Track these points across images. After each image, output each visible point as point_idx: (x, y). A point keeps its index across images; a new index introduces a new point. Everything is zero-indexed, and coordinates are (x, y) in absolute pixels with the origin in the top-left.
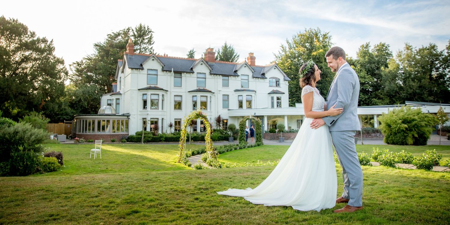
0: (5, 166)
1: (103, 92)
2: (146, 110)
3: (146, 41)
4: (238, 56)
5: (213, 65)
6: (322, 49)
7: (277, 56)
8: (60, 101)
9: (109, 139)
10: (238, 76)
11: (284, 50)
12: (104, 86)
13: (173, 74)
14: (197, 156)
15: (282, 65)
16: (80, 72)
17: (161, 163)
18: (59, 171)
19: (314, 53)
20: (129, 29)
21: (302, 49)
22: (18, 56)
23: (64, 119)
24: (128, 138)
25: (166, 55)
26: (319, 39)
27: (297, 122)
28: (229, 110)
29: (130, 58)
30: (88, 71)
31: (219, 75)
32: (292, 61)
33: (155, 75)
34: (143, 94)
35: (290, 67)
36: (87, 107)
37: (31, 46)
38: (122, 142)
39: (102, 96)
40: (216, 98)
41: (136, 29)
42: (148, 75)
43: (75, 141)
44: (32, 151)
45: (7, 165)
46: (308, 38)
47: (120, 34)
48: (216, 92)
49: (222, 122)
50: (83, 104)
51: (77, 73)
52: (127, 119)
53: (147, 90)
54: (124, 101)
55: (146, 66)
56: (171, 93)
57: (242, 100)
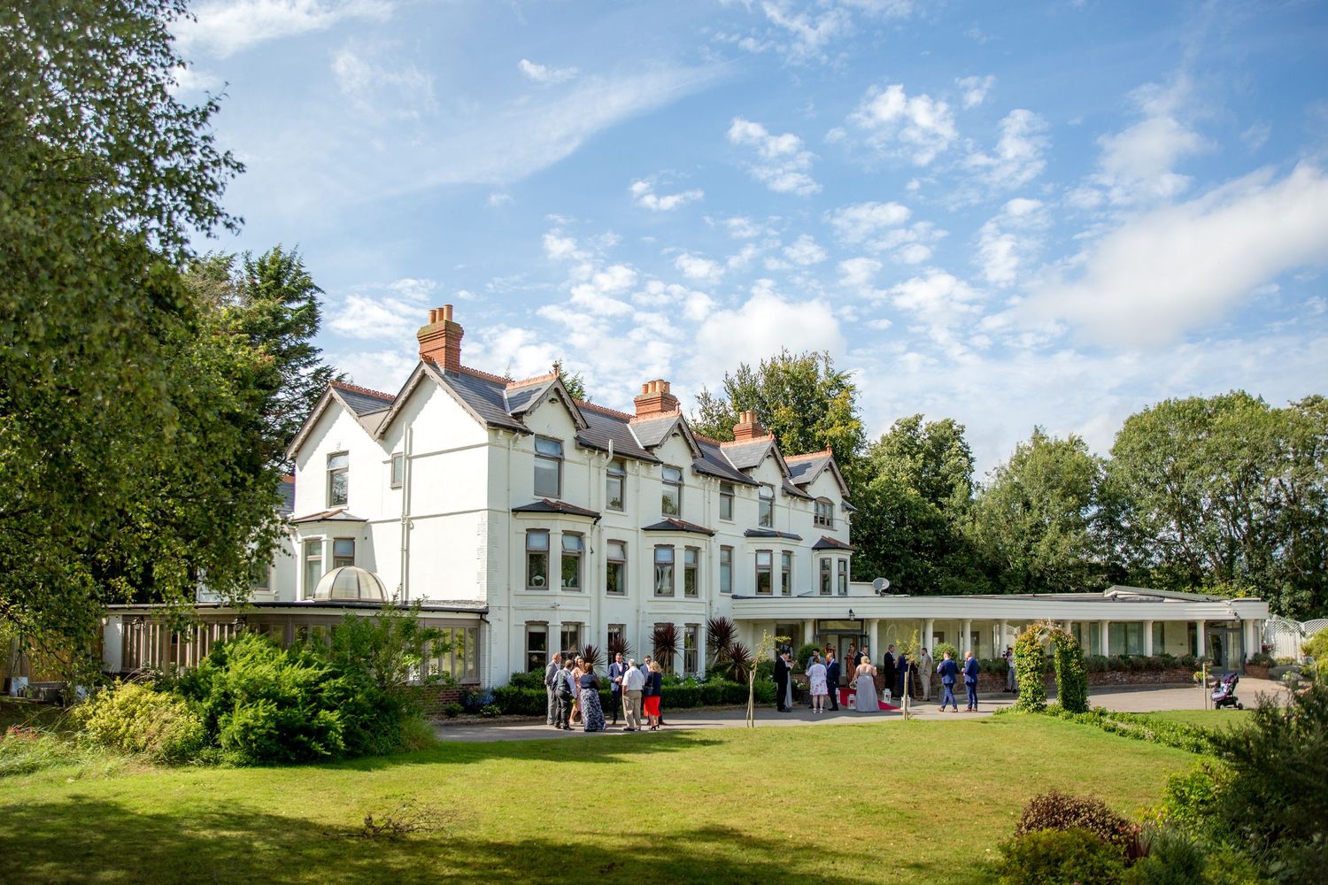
10: (758, 486)
28: (735, 597)
33: (554, 458)
42: (536, 455)
53: (537, 515)
55: (532, 422)
57: (770, 567)
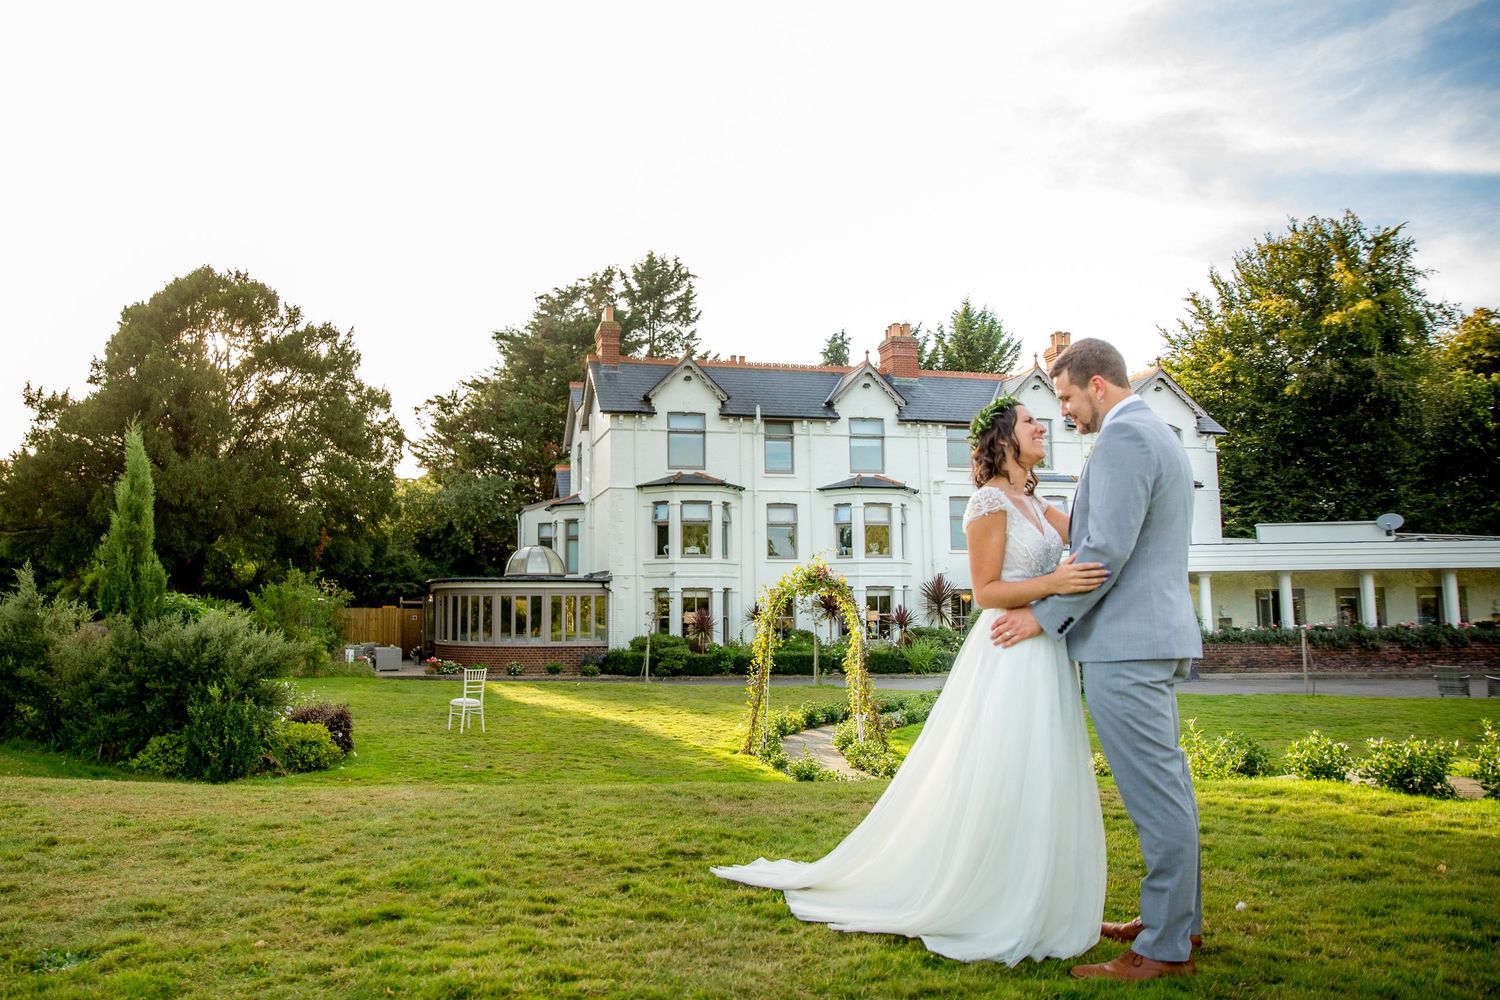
0: (175, 747)
1: (526, 497)
2: (666, 561)
3: (673, 309)
4: (1018, 347)
5: (910, 389)
6: (1368, 297)
7: (1174, 337)
8: (380, 531)
9: (541, 661)
11: (1203, 313)
12: (531, 476)
13: (762, 428)
14: (826, 728)
15: (1194, 373)
16: (448, 430)
17: (684, 751)
18: (334, 769)
19: (1334, 319)
20: (610, 273)
21: (1275, 305)
22: (252, 389)
23: (400, 592)
24: (606, 660)
25: (738, 360)
26: (1355, 260)
27: (1257, 598)
29: (607, 376)
30: (475, 427)
31: (935, 422)
32: (1237, 353)
33: (695, 432)
34: (657, 503)
35: (1228, 380)
36: (472, 552)
37: (289, 352)
38: (585, 674)
39: (519, 511)
40: (925, 509)
41: (636, 270)
42: (671, 435)
43: (428, 668)
44: (249, 702)
45: (180, 744)
46: (1303, 259)
47: (580, 293)
48: (924, 489)
49: (949, 601)
50: (458, 539)
51: (441, 436)
52: (601, 593)
53: (669, 488)
54: (591, 528)
55: (663, 402)
56: (754, 496)
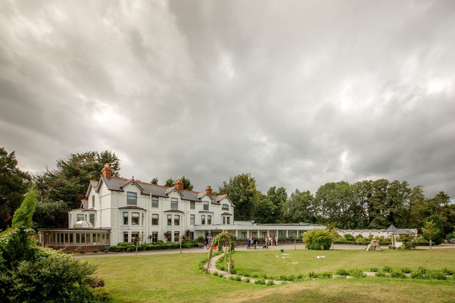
9: (91, 250)
10: (202, 202)
13: (151, 198)
20: (94, 154)
24: (110, 249)
28: (195, 225)
29: (108, 180)
31: (188, 200)
33: (134, 197)
34: (124, 212)
38: (105, 252)
39: (69, 211)
40: (186, 216)
42: (127, 196)
47: (85, 157)
48: (186, 213)
49: (189, 234)
52: (108, 233)
53: (128, 209)
54: (100, 217)
55: (126, 189)
56: (149, 212)
57: (205, 219)
